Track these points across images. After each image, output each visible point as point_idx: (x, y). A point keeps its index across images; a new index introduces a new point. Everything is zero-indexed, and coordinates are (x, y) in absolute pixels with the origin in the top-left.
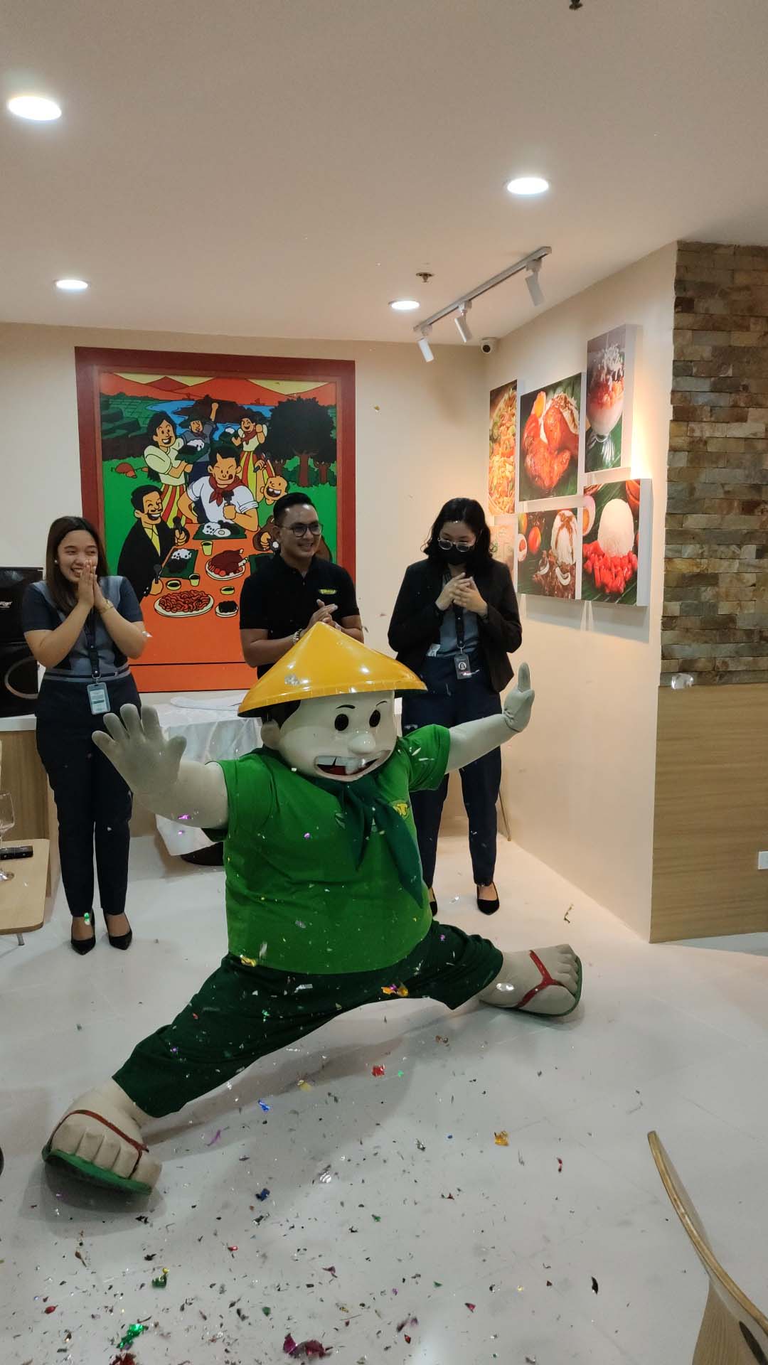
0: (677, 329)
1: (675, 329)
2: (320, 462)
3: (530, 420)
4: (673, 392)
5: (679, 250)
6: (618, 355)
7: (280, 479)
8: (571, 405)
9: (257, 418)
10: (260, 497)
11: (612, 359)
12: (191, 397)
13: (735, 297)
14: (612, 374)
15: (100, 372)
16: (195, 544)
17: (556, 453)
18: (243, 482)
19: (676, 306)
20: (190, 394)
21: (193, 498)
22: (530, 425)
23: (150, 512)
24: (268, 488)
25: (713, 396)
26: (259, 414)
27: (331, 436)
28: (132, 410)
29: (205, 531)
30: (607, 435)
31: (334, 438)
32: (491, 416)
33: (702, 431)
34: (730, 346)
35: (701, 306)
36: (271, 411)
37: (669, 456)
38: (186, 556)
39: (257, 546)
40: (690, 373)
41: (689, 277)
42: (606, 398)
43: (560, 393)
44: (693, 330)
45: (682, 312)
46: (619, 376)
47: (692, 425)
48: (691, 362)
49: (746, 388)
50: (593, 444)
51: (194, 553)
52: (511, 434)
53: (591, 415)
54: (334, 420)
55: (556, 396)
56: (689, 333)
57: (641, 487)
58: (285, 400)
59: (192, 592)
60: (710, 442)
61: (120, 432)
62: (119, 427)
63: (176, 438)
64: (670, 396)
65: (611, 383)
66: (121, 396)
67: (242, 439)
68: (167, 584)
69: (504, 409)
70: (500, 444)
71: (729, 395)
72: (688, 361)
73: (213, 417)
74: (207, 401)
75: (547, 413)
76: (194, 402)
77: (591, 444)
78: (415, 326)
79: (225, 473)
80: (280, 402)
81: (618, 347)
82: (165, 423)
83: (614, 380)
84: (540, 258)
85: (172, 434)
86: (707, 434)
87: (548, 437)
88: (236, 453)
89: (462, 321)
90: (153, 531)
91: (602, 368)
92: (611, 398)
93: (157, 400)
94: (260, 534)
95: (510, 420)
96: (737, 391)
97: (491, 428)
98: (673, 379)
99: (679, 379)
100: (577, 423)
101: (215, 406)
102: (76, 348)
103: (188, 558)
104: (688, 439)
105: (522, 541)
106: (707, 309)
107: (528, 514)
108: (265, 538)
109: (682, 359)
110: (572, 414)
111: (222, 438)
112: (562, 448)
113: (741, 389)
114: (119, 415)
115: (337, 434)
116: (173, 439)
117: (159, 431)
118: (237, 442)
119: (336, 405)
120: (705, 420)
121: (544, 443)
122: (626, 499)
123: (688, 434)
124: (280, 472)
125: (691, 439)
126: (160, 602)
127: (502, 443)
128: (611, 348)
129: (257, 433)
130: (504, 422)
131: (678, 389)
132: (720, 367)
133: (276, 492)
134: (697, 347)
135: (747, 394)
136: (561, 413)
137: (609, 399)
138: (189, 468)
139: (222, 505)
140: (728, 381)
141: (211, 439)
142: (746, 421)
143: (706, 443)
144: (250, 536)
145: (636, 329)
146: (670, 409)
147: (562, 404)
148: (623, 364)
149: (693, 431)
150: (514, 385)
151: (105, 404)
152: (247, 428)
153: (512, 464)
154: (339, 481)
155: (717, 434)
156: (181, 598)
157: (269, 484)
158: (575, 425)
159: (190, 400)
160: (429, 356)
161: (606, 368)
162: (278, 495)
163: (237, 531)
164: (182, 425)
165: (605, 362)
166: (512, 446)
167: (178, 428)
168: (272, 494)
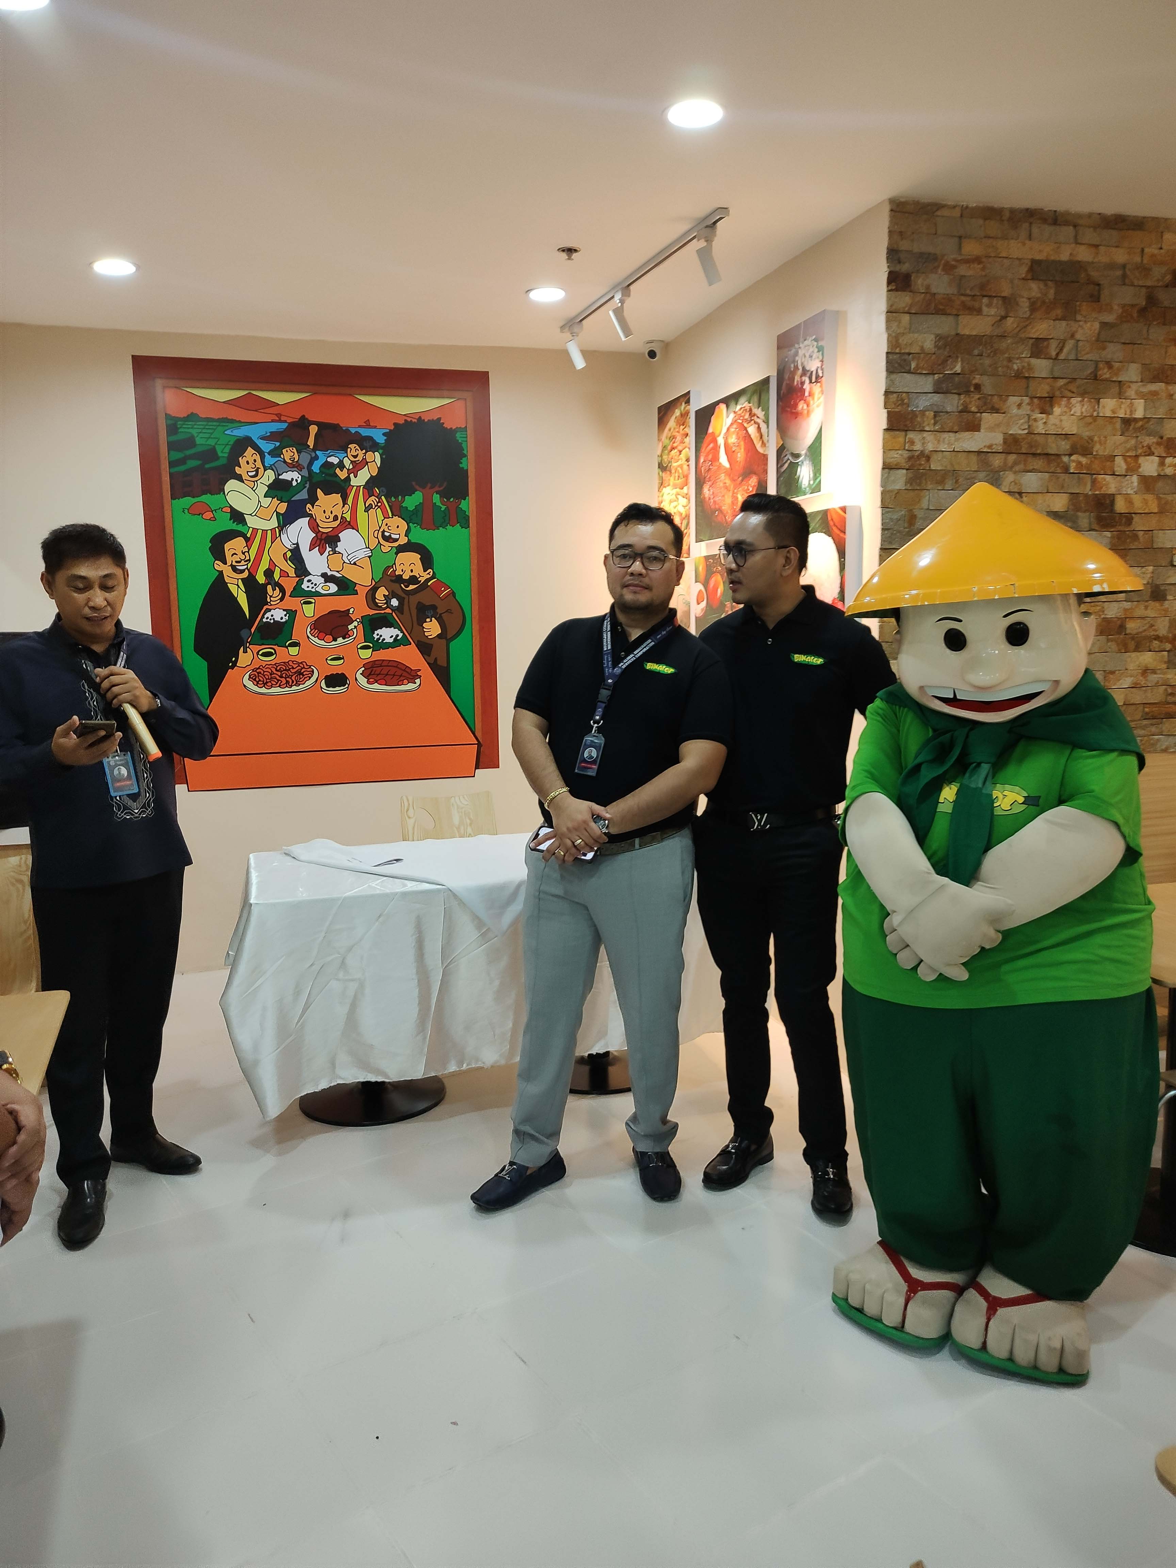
0: (892, 312)
1: (887, 312)
2: (448, 499)
3: (707, 439)
4: (887, 393)
5: (892, 210)
6: (816, 350)
7: (397, 520)
8: (758, 417)
9: (367, 444)
10: (374, 543)
11: (807, 355)
12: (283, 418)
13: (962, 270)
14: (808, 375)
15: (164, 387)
16: (291, 603)
17: (740, 478)
18: (352, 525)
19: (889, 282)
20: (281, 415)
21: (289, 545)
22: (707, 447)
23: (234, 564)
24: (384, 531)
25: (937, 398)
26: (370, 438)
27: (461, 466)
28: (207, 435)
29: (304, 586)
30: (803, 452)
31: (465, 468)
32: (659, 440)
33: (923, 444)
34: (957, 334)
35: (919, 282)
36: (384, 434)
37: (882, 475)
38: (282, 618)
39: (372, 606)
40: (907, 368)
41: (904, 245)
42: (801, 406)
43: (743, 403)
44: (911, 313)
45: (896, 290)
46: (817, 377)
47: (911, 435)
48: (909, 354)
49: (978, 387)
50: (786, 465)
51: (292, 614)
52: (684, 459)
53: (782, 429)
54: (464, 445)
55: (738, 407)
56: (906, 318)
57: (848, 516)
58: (402, 422)
59: (290, 663)
60: (935, 457)
61: (192, 464)
62: (191, 457)
63: (265, 470)
64: (883, 398)
65: (807, 386)
66: (191, 417)
67: (348, 470)
68: (258, 653)
69: (674, 429)
70: (671, 472)
71: (956, 396)
72: (904, 353)
73: (311, 442)
74: (302, 424)
75: (728, 429)
76: (286, 425)
77: (782, 466)
78: (562, 324)
79: (328, 514)
80: (395, 424)
81: (816, 340)
82: (250, 451)
83: (811, 382)
84: (715, 223)
85: (259, 464)
86: (930, 447)
87: (729, 460)
88: (341, 488)
89: (619, 312)
90: (237, 585)
91: (796, 368)
92: (808, 406)
93: (240, 422)
94: (374, 589)
95: (682, 442)
96: (967, 392)
97: (659, 453)
98: (887, 378)
99: (893, 376)
100: (765, 441)
101: (313, 429)
102: (133, 356)
103: (284, 620)
104: (906, 454)
105: (700, 591)
106: (928, 287)
107: (707, 558)
108: (381, 593)
109: (897, 351)
110: (759, 428)
111: (321, 469)
112: (747, 473)
113: (972, 389)
114: (190, 442)
115: (468, 464)
116: (261, 471)
117: (242, 461)
118: (342, 475)
119: (466, 427)
120: (927, 428)
121: (726, 468)
122: (829, 533)
123: (906, 448)
124: (398, 511)
125: (910, 454)
126: (250, 676)
127: (673, 471)
128: (806, 342)
129: (367, 463)
130: (675, 445)
131: (892, 389)
132: (945, 361)
133: (393, 536)
134: (916, 335)
135: (978, 396)
136: (746, 429)
137: (805, 407)
138: (283, 508)
139: (326, 553)
140: (957, 379)
141: (310, 471)
142: (979, 430)
143: (928, 458)
144: (362, 592)
145: (838, 317)
146: (884, 414)
147: (747, 416)
148: (822, 361)
149: (912, 443)
150: (686, 398)
151: (172, 429)
152: (355, 457)
153: (686, 496)
154: (473, 522)
155: (943, 447)
156: (276, 670)
157: (384, 527)
158: (763, 442)
159: (280, 421)
160: (580, 363)
161: (800, 368)
162: (396, 540)
163: (345, 586)
164: (272, 453)
165: (799, 359)
166: (685, 473)
167: (267, 456)
168: (388, 539)
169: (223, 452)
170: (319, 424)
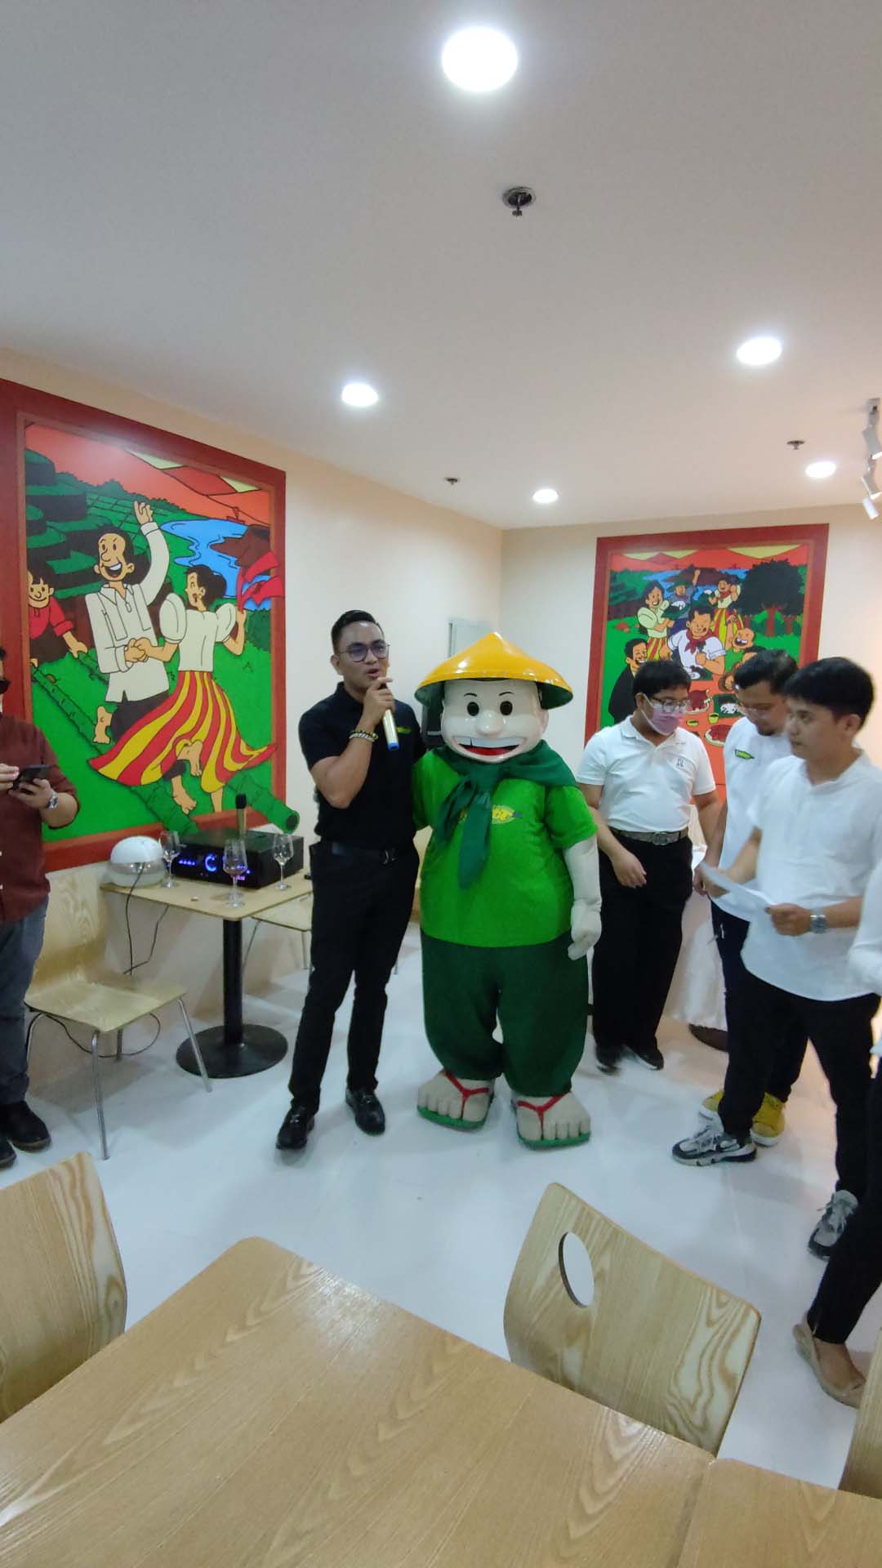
2: (787, 616)
7: (747, 631)
9: (732, 580)
10: (729, 646)
15: (612, 555)
18: (715, 634)
21: (672, 647)
23: (637, 658)
24: (737, 638)
26: (734, 576)
27: (800, 592)
28: (633, 582)
31: (803, 593)
36: (745, 573)
39: (721, 687)
54: (803, 577)
58: (758, 564)
61: (622, 599)
62: (621, 595)
63: (664, 599)
66: (628, 571)
67: (717, 598)
73: (695, 582)
74: (690, 570)
76: (682, 571)
79: (700, 627)
80: (753, 565)
82: (656, 589)
85: (660, 597)
88: (710, 610)
93: (652, 572)
101: (697, 573)
102: (598, 538)
108: (729, 680)
114: (622, 586)
115: (806, 590)
116: (661, 602)
117: (650, 596)
118: (712, 601)
124: (748, 624)
129: (731, 593)
133: (743, 642)
138: (671, 624)
139: (695, 653)
141: (692, 600)
144: (716, 679)
151: (613, 579)
152: (723, 589)
154: (803, 631)
157: (737, 636)
162: (744, 644)
164: (671, 589)
167: (666, 592)
168: (739, 643)
169: (640, 591)
170: (700, 569)
